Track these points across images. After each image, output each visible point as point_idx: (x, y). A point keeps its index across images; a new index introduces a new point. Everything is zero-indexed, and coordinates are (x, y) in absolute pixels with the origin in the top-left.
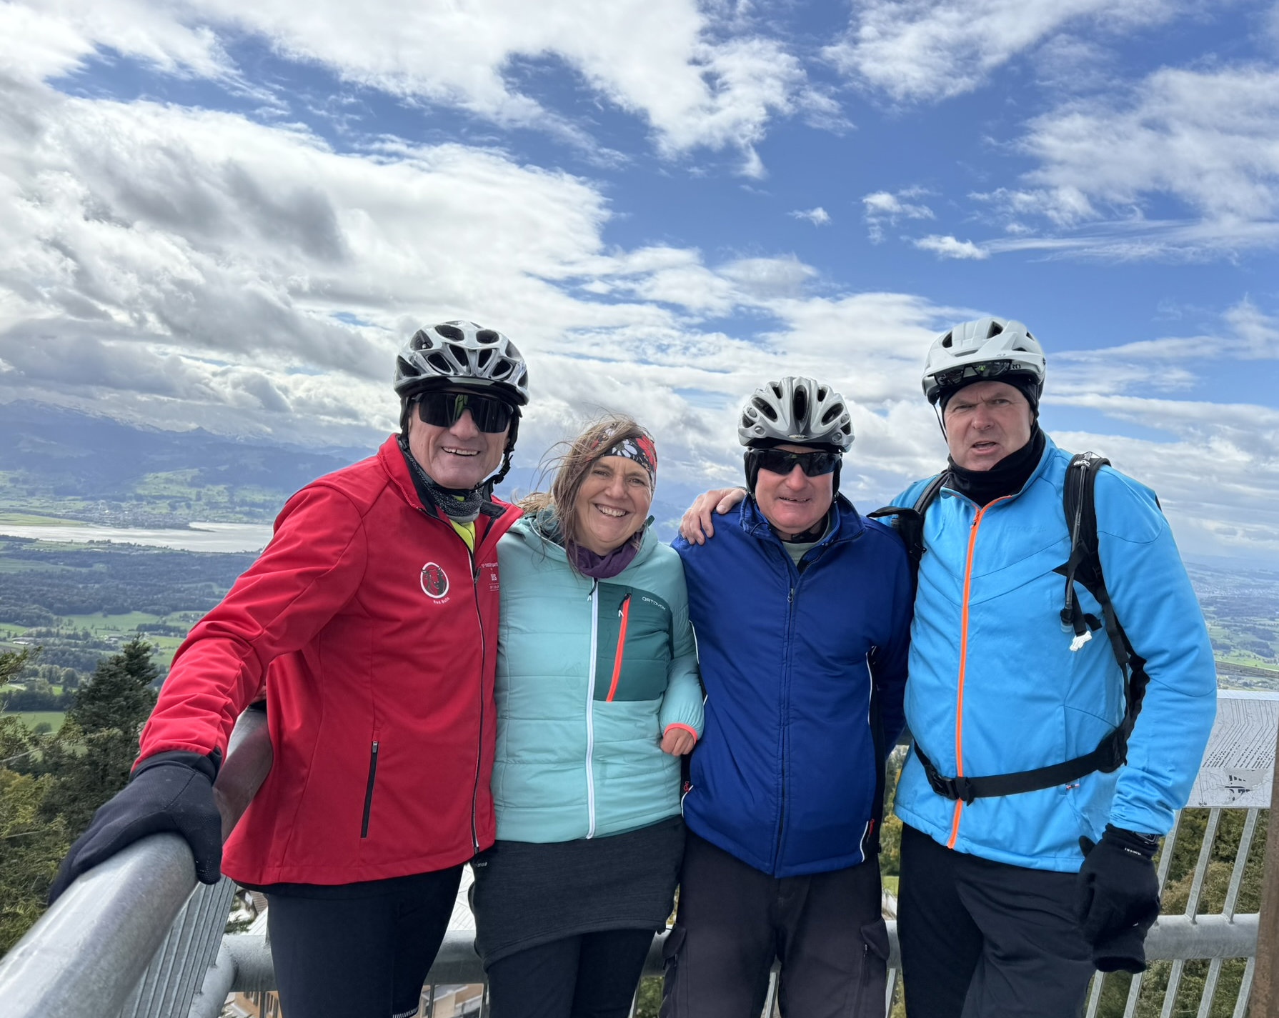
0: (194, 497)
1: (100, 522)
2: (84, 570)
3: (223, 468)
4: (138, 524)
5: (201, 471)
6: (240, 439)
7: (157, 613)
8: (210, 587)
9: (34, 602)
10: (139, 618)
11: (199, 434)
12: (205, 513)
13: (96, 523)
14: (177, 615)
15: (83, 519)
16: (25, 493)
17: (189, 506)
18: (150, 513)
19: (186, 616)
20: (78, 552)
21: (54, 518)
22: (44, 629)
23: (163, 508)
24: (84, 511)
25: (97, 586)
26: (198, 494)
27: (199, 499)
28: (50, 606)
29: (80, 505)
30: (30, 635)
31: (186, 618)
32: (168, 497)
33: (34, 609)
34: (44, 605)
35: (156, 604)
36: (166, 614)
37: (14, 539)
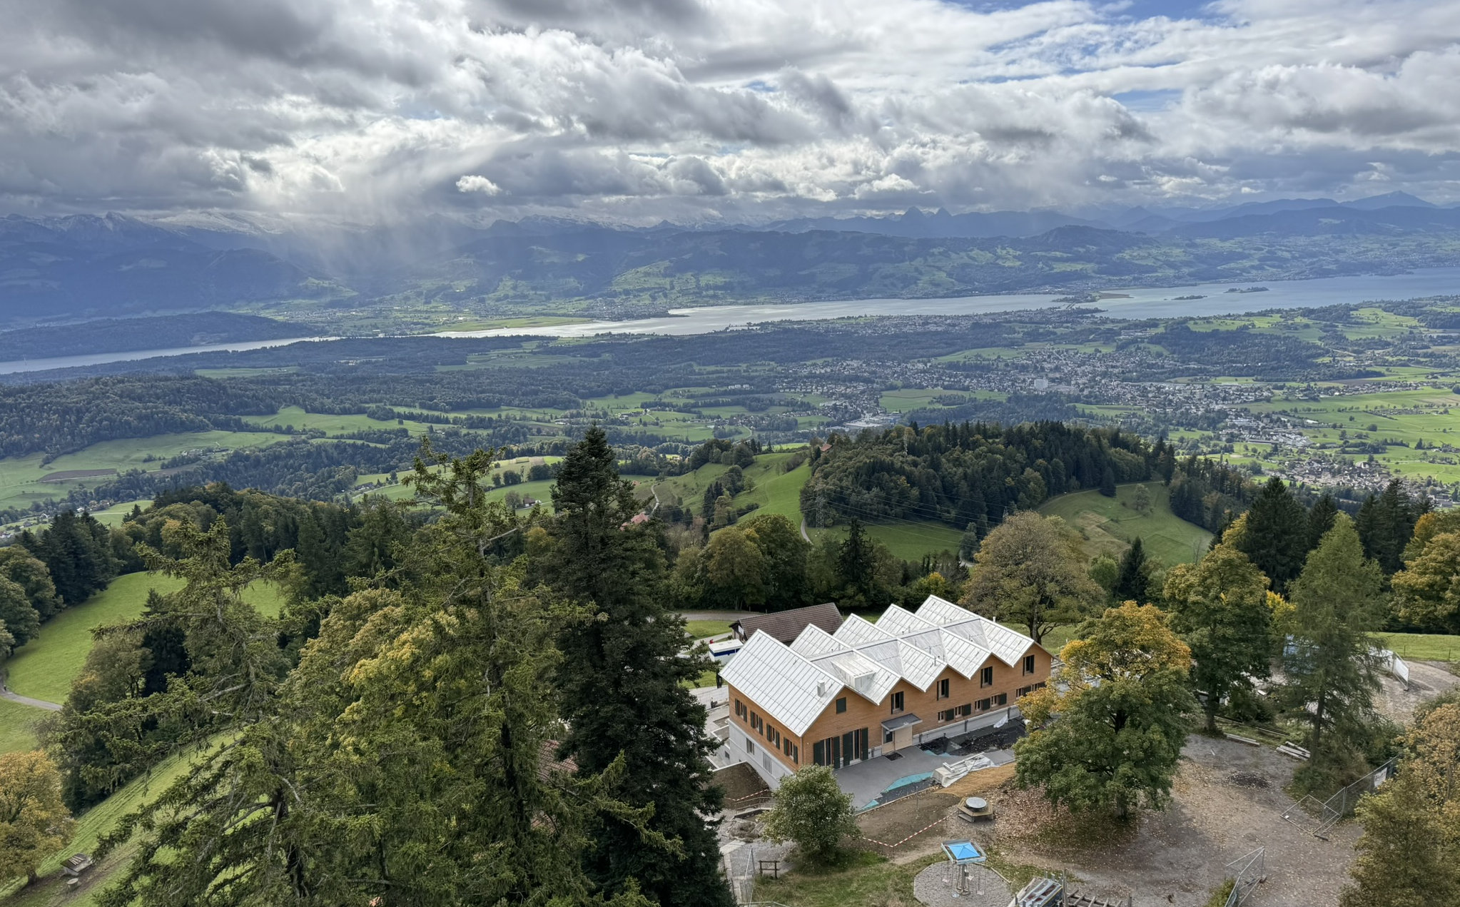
0: (668, 287)
1: (600, 317)
2: (596, 360)
3: (686, 257)
4: (629, 316)
5: (671, 262)
6: (698, 227)
7: (653, 392)
8: (691, 366)
9: (565, 389)
10: (640, 397)
11: (665, 228)
12: (680, 300)
13: (598, 318)
14: (668, 392)
15: (589, 316)
16: (544, 298)
17: (665, 296)
18: (637, 305)
19: (675, 392)
20: (589, 345)
21: (569, 318)
22: (575, 412)
23: (646, 299)
24: (587, 310)
25: (607, 372)
26: (671, 283)
27: (673, 288)
28: (576, 392)
29: (584, 304)
30: (566, 417)
31: (675, 395)
32: (649, 289)
33: (565, 395)
34: (572, 391)
35: (651, 384)
36: (660, 392)
37: (543, 338)
